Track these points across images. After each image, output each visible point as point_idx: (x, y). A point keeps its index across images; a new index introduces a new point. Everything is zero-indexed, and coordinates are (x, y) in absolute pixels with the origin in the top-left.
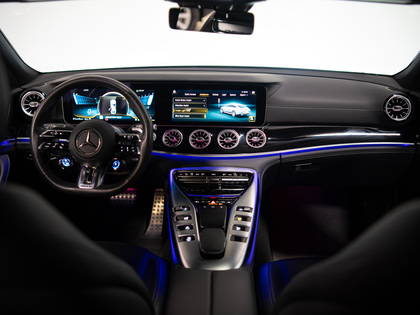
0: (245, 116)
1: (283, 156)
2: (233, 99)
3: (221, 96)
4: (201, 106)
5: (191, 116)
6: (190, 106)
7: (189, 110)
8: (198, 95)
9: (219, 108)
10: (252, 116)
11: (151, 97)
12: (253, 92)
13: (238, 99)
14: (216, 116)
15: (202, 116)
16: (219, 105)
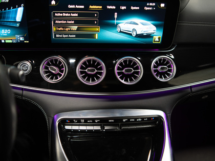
0: (149, 36)
1: (193, 89)
2: (135, 13)
3: (118, 10)
4: (91, 23)
5: (78, 36)
6: (77, 22)
7: (75, 28)
8: (86, 8)
9: (115, 26)
10: (157, 36)
11: (20, 11)
12: (162, 5)
13: (142, 13)
14: (110, 35)
15: (92, 36)
16: (116, 22)
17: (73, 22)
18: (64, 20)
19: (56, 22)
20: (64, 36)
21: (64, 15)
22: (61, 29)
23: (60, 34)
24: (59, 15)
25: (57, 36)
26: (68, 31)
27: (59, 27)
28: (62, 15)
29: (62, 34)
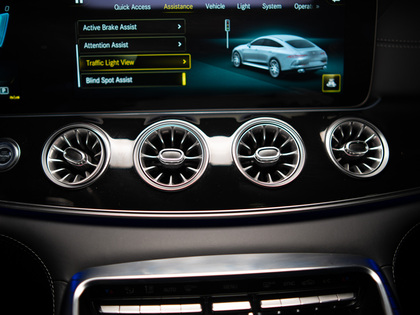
10: (332, 73)
17: (126, 45)
18: (105, 42)
19: (86, 46)
20: (106, 81)
21: (105, 27)
22: (97, 63)
23: (95, 77)
24: (93, 28)
25: (89, 80)
26: (116, 67)
27: (93, 59)
28: (98, 28)
29: (101, 76)
